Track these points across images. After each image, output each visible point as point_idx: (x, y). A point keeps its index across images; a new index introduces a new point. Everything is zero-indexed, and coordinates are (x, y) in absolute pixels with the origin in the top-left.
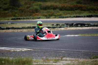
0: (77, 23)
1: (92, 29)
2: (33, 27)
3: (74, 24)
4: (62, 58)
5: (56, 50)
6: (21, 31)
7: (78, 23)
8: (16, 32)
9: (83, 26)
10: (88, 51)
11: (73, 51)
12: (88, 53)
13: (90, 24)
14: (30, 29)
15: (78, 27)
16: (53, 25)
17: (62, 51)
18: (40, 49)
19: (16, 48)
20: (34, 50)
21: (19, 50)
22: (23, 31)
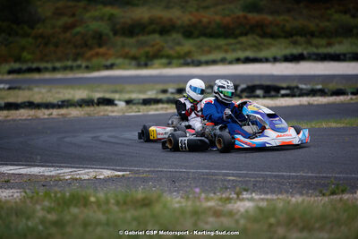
0: (250, 84)
1: (310, 105)
2: (99, 99)
3: (239, 89)
4: (238, 194)
5: (207, 174)
6: (62, 115)
8: (46, 117)
9: (273, 93)
10: (310, 174)
11: (262, 176)
12: (310, 181)
13: (297, 87)
14: (92, 108)
15: (258, 97)
16: (165, 91)
18: (153, 172)
19: (70, 170)
20: (137, 176)
21: (87, 174)
22: (70, 114)
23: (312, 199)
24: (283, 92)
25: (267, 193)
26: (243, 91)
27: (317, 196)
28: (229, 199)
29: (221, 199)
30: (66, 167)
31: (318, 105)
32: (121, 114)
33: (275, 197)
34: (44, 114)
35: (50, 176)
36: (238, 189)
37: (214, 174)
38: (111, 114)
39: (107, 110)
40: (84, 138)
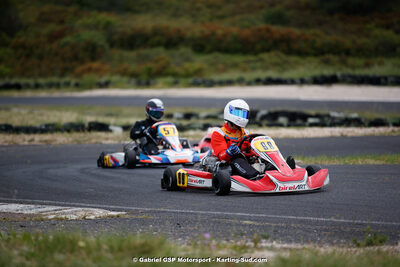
0: (273, 110)
1: (343, 137)
2: (90, 124)
3: (259, 115)
5: (219, 217)
6: (46, 141)
7: (279, 109)
8: (26, 143)
9: (299, 122)
10: (342, 220)
11: (285, 221)
12: (342, 228)
13: (328, 116)
14: (82, 134)
15: (281, 125)
16: (170, 116)
17: (243, 218)
18: (155, 212)
19: (58, 208)
20: (134, 217)
21: (75, 213)
22: (56, 140)
23: (345, 250)
24: (311, 120)
25: (290, 242)
26: (264, 117)
27: (350, 247)
28: (244, 248)
29: (235, 247)
30: (50, 204)
31: (353, 138)
32: (116, 142)
33: (300, 246)
34: (24, 140)
35: (30, 215)
36: (255, 236)
37: (227, 217)
38: (104, 142)
39: (99, 137)
40: (72, 169)
